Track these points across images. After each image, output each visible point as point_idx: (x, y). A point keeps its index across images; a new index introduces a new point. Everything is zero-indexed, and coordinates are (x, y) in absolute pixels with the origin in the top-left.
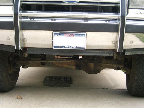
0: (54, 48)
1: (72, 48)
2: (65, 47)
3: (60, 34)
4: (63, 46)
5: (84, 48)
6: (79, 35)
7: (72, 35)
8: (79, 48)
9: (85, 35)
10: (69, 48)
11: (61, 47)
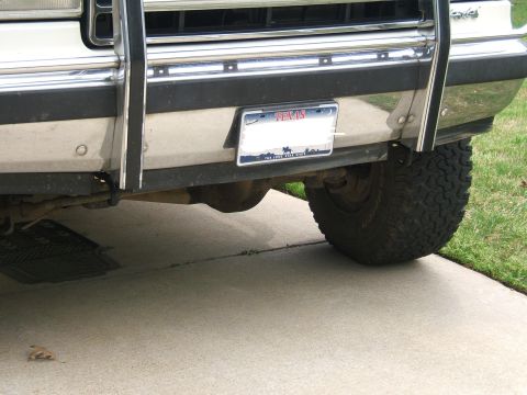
0: (239, 164)
1: (295, 155)
2: (272, 156)
3: (263, 116)
4: (269, 155)
5: (328, 151)
6: (319, 111)
7: (298, 114)
8: (313, 152)
9: (334, 109)
10: (284, 156)
11: (262, 157)
